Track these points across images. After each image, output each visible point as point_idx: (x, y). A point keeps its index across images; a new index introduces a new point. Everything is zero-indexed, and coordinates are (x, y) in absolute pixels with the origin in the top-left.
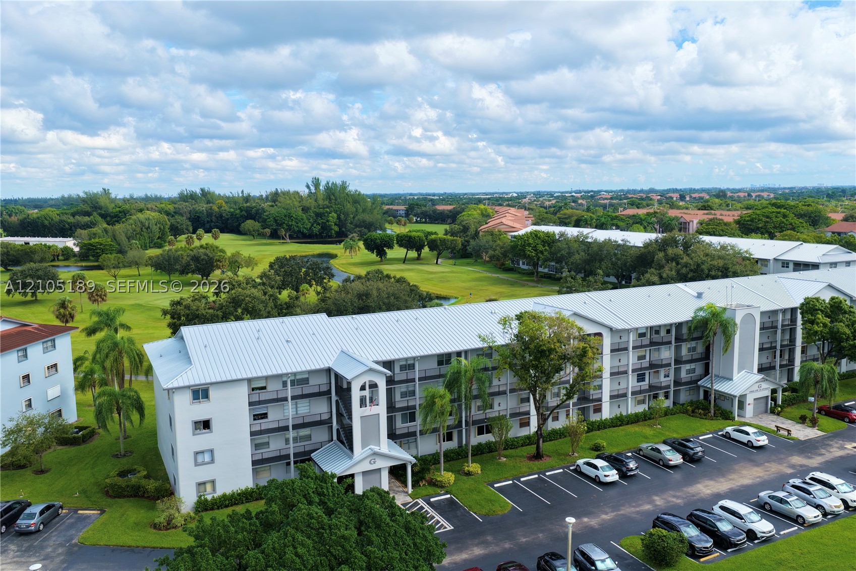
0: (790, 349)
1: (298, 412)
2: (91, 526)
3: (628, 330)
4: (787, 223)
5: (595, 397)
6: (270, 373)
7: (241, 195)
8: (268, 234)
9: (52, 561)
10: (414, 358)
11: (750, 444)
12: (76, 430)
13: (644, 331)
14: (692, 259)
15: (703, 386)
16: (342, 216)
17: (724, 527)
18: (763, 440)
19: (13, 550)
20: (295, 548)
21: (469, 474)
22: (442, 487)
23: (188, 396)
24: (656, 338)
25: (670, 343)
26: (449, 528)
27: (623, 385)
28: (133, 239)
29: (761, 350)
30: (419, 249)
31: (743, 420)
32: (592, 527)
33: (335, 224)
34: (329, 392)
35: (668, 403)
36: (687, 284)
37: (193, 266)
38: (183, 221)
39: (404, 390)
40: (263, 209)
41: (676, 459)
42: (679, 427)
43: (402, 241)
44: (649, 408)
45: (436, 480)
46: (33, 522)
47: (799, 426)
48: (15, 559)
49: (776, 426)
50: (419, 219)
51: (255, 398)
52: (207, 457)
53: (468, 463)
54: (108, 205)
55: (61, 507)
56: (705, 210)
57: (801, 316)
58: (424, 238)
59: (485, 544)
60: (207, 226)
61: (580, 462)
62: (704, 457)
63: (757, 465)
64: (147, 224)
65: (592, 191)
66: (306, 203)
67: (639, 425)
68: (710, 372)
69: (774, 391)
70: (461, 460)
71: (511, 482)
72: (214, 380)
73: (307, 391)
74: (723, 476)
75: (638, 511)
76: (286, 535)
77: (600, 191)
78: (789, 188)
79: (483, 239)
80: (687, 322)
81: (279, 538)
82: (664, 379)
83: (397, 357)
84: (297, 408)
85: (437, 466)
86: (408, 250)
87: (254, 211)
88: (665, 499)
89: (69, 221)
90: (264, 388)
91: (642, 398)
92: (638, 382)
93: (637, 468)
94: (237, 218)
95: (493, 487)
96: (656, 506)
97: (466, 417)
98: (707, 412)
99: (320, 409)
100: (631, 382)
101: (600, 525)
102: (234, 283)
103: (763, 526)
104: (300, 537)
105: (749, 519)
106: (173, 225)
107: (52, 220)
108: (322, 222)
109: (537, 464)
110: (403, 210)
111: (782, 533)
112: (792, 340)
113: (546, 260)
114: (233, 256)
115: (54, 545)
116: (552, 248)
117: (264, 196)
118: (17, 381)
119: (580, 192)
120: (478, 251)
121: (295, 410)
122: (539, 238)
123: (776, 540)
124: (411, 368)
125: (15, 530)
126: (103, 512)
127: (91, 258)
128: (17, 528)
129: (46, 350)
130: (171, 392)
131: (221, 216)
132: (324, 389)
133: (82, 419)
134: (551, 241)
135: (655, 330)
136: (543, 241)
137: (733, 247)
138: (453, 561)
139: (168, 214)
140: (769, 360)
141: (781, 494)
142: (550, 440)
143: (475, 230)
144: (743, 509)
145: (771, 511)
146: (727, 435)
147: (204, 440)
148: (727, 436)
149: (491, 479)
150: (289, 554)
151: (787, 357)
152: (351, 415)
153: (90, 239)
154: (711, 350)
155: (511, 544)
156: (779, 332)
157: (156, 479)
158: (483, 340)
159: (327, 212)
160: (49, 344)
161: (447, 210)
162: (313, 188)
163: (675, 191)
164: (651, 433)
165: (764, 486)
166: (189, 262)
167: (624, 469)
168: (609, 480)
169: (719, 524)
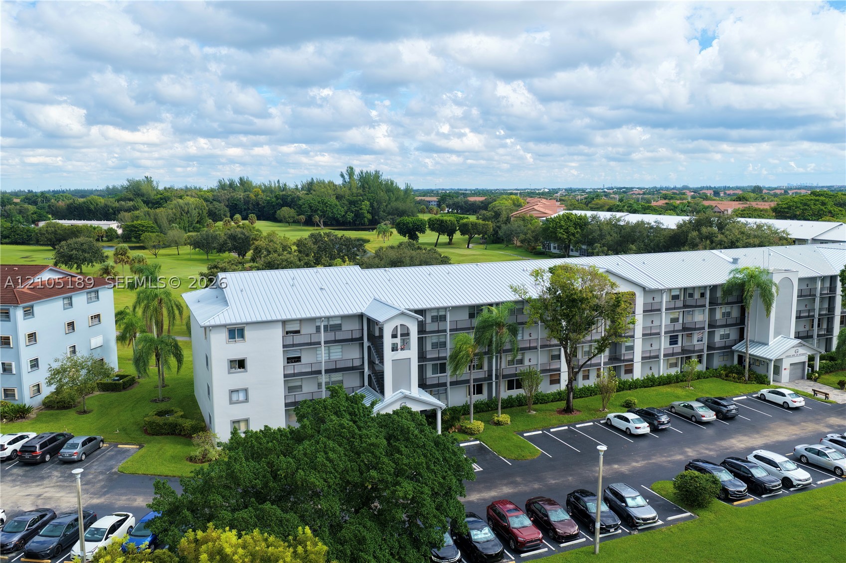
0: (828, 318)
1: (331, 358)
2: (130, 458)
3: (661, 290)
4: (826, 210)
5: (626, 358)
6: (304, 316)
7: (277, 185)
8: (303, 221)
9: (93, 486)
10: (445, 309)
11: (785, 405)
12: (116, 378)
13: (677, 293)
14: (726, 237)
15: (738, 351)
16: (375, 204)
17: (759, 473)
18: (800, 402)
19: (57, 476)
20: (326, 453)
21: (498, 424)
22: (472, 434)
23: (224, 335)
24: (690, 301)
25: (704, 306)
26: (478, 470)
27: (655, 347)
28: (173, 223)
29: (798, 317)
30: (451, 234)
31: (779, 384)
32: (622, 473)
33: (368, 212)
34: (362, 338)
35: (700, 368)
36: (723, 250)
37: (230, 244)
38: (222, 207)
39: (435, 341)
40: (298, 197)
41: (709, 415)
42: (713, 388)
43: (434, 224)
44: (681, 372)
45: (466, 428)
46: (75, 451)
47: (837, 392)
48: (58, 484)
49: (813, 390)
50: (450, 210)
51: (289, 341)
52: (241, 396)
53: (497, 413)
54: (150, 192)
55: (102, 441)
56: (740, 201)
57: (841, 283)
58: (456, 222)
59: (515, 484)
60: (244, 213)
61: (611, 416)
62: (737, 415)
63: (793, 423)
64: (186, 209)
65: (624, 188)
66: (339, 192)
67: (671, 386)
68: (745, 337)
69: (811, 359)
70: (491, 412)
71: (541, 432)
72: (249, 320)
73: (340, 336)
74: (758, 433)
75: (669, 461)
76: (318, 443)
77: (632, 188)
78: (827, 187)
79: (515, 224)
80: (722, 285)
81: (311, 445)
82: (699, 341)
83: (429, 306)
84: (329, 353)
85: (467, 416)
86: (439, 234)
87: (289, 199)
88: (696, 451)
89: (114, 206)
90: (298, 332)
91: (674, 361)
92: (670, 344)
93: (668, 422)
94: (273, 206)
95: (523, 436)
96: (688, 456)
97: (496, 370)
98: (741, 376)
99: (352, 355)
100: (664, 344)
101: (630, 471)
102: (270, 249)
103: (799, 475)
104: (331, 444)
105: (785, 468)
106: (212, 211)
107: (97, 205)
108: (356, 210)
109: (567, 417)
110: (435, 201)
111: (819, 482)
112: (831, 309)
113: (577, 243)
114: (268, 235)
115: (95, 472)
116: (583, 230)
117: (299, 186)
118: (63, 328)
119: (612, 189)
120: (509, 235)
121: (327, 355)
122: (571, 221)
123: (812, 489)
124: (442, 319)
125: (59, 459)
126: (141, 446)
127: (133, 239)
128: (61, 457)
129: (89, 301)
130: (208, 330)
131: (258, 204)
132: (357, 335)
133: (123, 370)
134: (583, 224)
135: (688, 292)
136: (575, 224)
137: (769, 227)
138: (482, 498)
139: (206, 200)
140: (807, 329)
141: (818, 447)
142: (580, 397)
143: (506, 216)
144: (778, 458)
145: (808, 463)
146: (762, 396)
147: (239, 379)
148: (762, 398)
149: (520, 429)
150: (321, 458)
151: (825, 326)
152: (383, 359)
153: (133, 221)
154: (746, 315)
155: (541, 485)
156: (818, 300)
157: (192, 419)
158: (515, 291)
159: (360, 200)
160: (93, 295)
161: (479, 201)
162: (347, 177)
163: (710, 188)
164: (684, 393)
165: (800, 441)
166: (226, 240)
167: (656, 423)
168: (640, 432)
169: (753, 471)
